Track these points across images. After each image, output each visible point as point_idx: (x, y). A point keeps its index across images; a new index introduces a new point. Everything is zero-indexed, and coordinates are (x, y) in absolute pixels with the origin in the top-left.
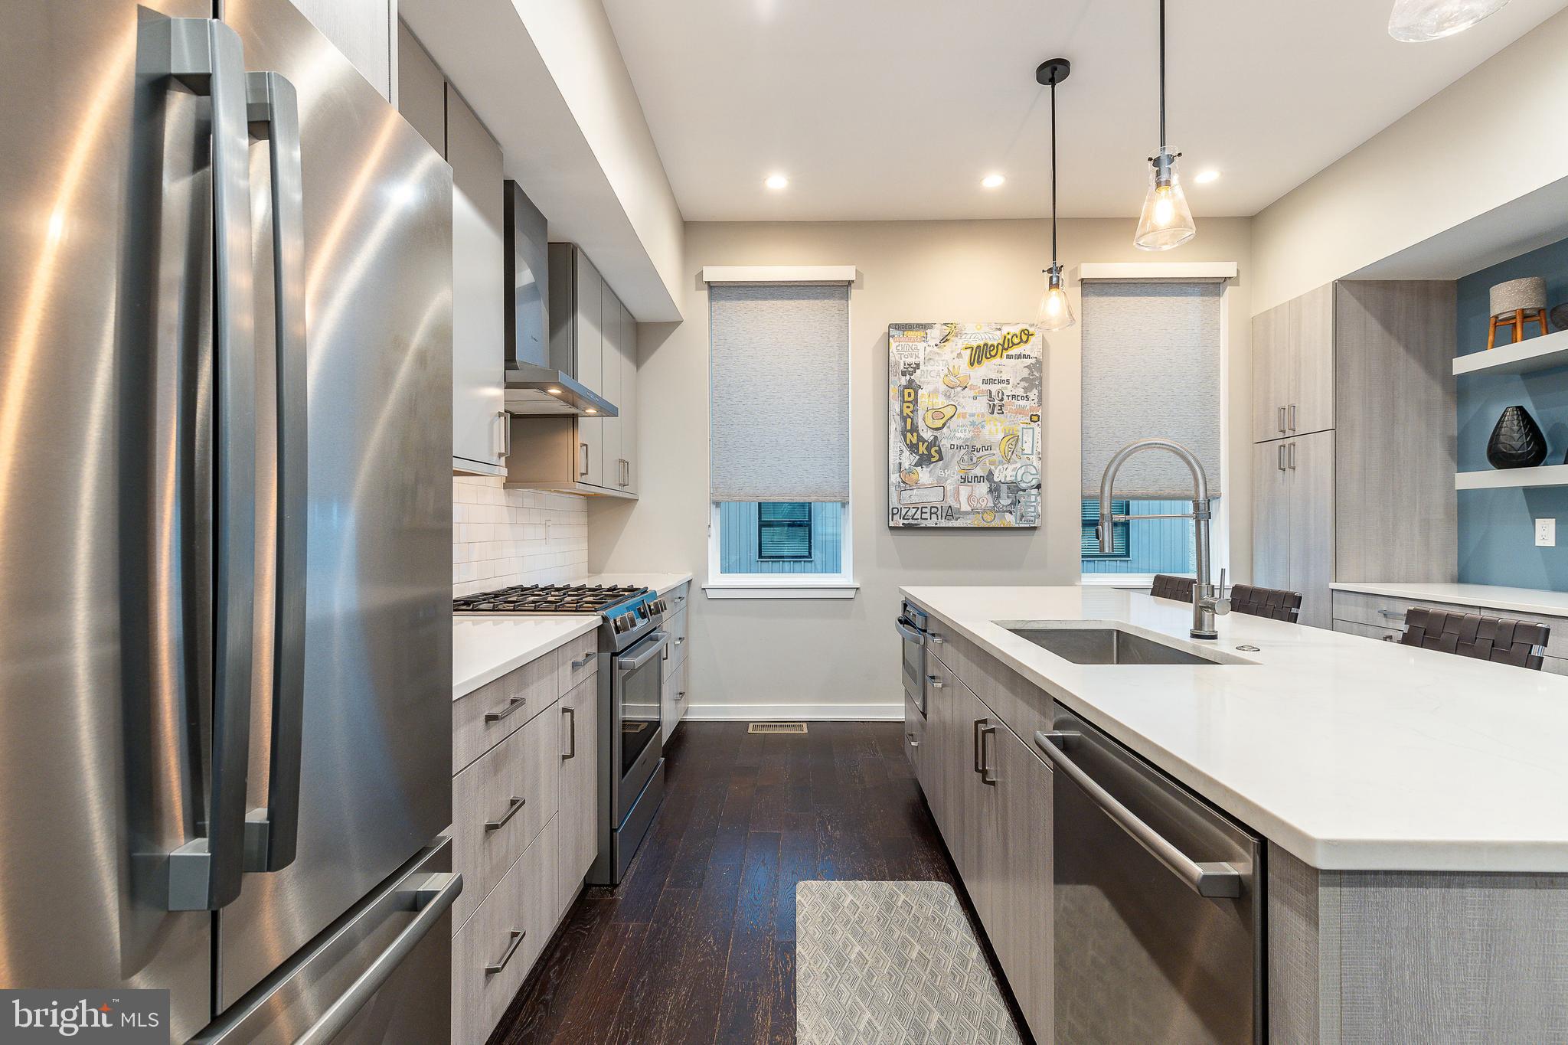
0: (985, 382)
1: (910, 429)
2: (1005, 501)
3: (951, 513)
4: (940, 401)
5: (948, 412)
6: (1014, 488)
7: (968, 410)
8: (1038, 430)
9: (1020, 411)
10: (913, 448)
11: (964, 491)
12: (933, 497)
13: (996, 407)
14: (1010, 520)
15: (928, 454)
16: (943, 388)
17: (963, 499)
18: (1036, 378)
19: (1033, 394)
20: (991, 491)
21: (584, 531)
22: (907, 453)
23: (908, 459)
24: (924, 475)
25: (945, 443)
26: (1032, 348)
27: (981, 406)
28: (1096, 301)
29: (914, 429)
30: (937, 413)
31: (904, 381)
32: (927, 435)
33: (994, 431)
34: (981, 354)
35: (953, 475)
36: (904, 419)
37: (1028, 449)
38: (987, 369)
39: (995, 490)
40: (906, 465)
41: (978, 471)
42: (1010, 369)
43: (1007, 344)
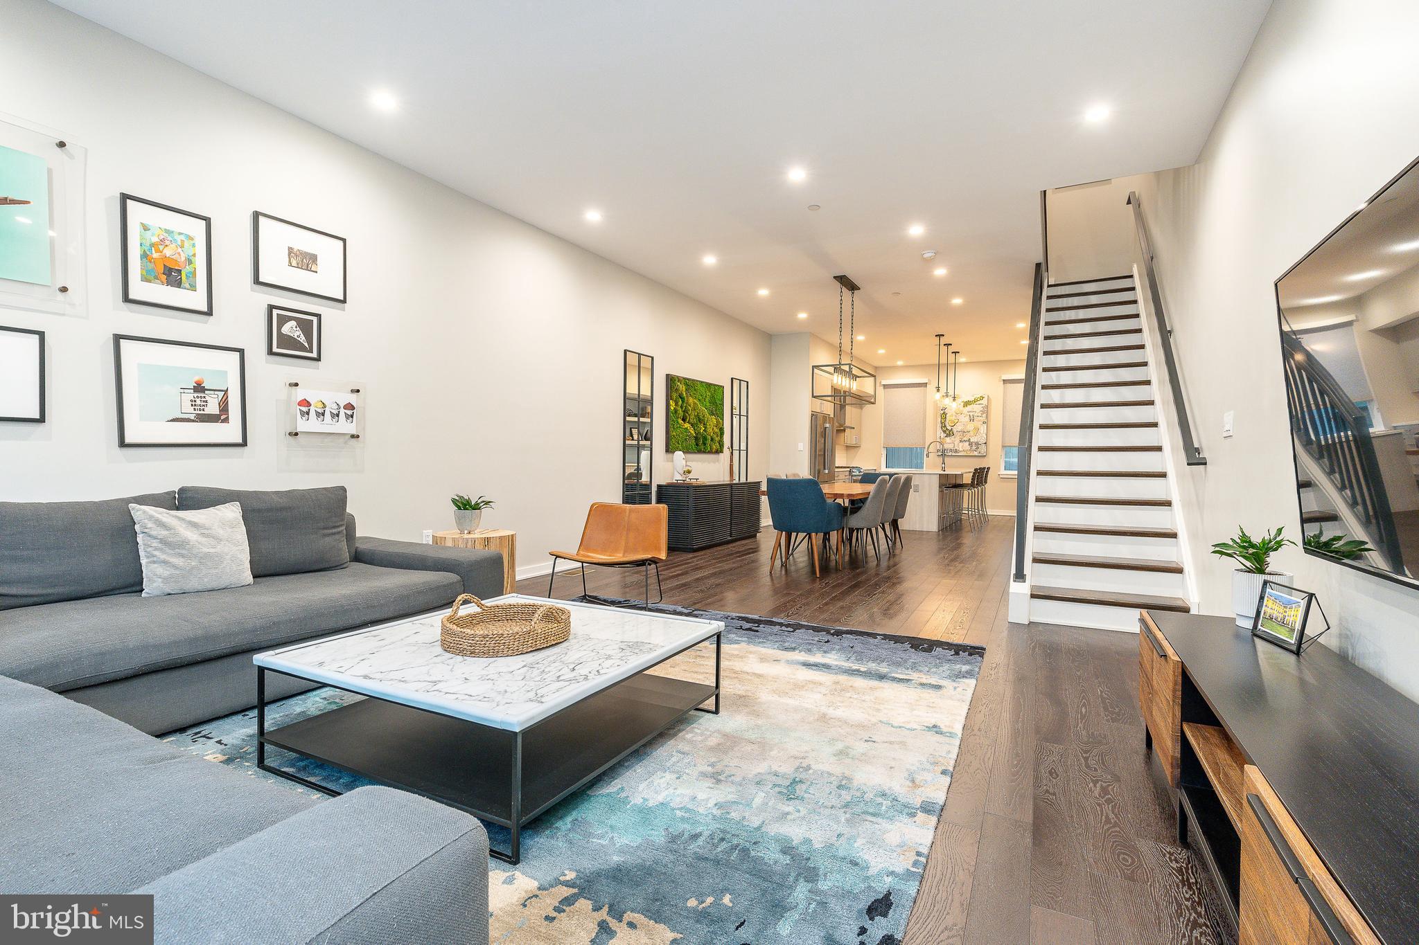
0: (968, 412)
1: (943, 426)
2: (974, 448)
3: (956, 451)
4: (953, 418)
5: (957, 421)
6: (977, 444)
7: (963, 420)
8: (986, 426)
9: (979, 421)
10: (944, 432)
11: (961, 444)
12: (951, 446)
13: (972, 419)
14: (976, 453)
15: (949, 433)
16: (954, 414)
17: (960, 447)
18: (986, 410)
19: (984, 416)
20: (969, 445)
21: (845, 455)
22: (943, 433)
23: (943, 435)
24: (948, 440)
25: (955, 430)
26: (984, 402)
27: (967, 419)
28: (1009, 385)
29: (945, 426)
30: (952, 421)
31: (942, 412)
32: (949, 428)
33: (971, 426)
34: (966, 404)
35: (957, 440)
36: (942, 423)
37: (982, 432)
38: (969, 408)
39: (971, 444)
40: (942, 437)
41: (965, 439)
42: (977, 408)
43: (975, 401)
